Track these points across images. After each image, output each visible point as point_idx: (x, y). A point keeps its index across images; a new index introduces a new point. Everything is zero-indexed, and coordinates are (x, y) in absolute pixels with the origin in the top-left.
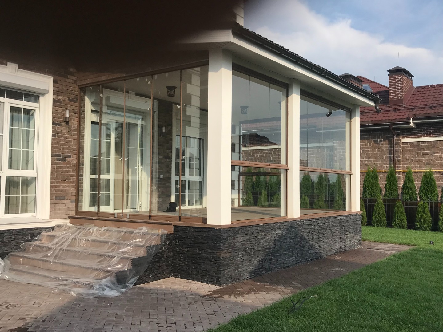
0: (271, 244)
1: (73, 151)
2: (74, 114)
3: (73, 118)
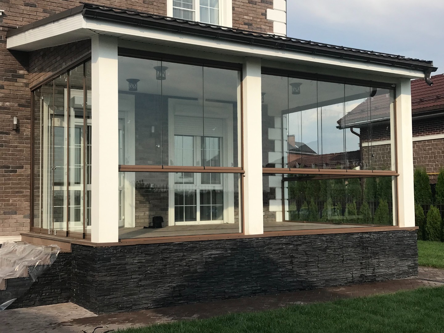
0: (198, 267)
1: (26, 161)
2: (26, 120)
3: (25, 125)
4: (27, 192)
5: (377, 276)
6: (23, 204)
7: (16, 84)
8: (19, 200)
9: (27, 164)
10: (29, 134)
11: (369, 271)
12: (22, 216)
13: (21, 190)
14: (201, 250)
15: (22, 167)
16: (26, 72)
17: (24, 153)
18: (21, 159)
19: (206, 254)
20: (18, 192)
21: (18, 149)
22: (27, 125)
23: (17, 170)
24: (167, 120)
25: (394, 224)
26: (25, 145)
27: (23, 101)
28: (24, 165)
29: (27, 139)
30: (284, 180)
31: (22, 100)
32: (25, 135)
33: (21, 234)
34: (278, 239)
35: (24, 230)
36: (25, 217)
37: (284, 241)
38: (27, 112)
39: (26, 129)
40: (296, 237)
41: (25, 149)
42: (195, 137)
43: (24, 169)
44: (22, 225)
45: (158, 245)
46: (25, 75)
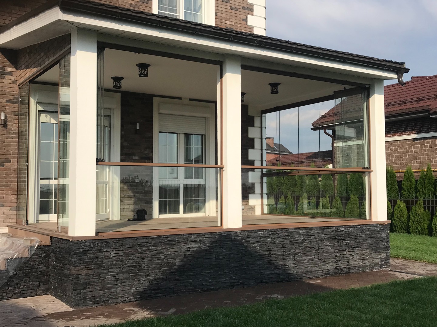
0: (177, 260)
1: (13, 155)
2: (13, 116)
3: (12, 120)
4: (14, 185)
5: (351, 268)
6: (9, 197)
7: (4, 81)
8: (6, 193)
9: (14, 158)
10: (16, 129)
11: (344, 263)
12: (9, 208)
13: (8, 183)
14: (179, 243)
15: (10, 161)
16: (14, 70)
17: (12, 147)
18: (9, 153)
19: (184, 247)
20: (5, 185)
21: (5, 143)
22: (15, 120)
23: (4, 164)
24: (152, 117)
25: (368, 218)
26: (13, 140)
27: (11, 98)
28: (11, 159)
29: (14, 133)
30: (263, 175)
31: (10, 96)
32: (12, 130)
33: (8, 226)
34: (256, 232)
35: (10, 222)
36: (11, 209)
37: (262, 234)
38: (15, 108)
39: (13, 124)
40: (273, 230)
41: (12, 143)
42: (179, 134)
43: (11, 163)
44: (9, 217)
45: (136, 238)
46: (13, 73)
